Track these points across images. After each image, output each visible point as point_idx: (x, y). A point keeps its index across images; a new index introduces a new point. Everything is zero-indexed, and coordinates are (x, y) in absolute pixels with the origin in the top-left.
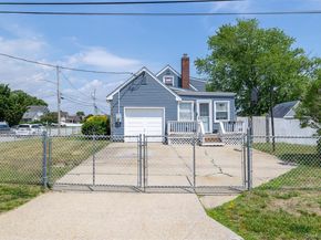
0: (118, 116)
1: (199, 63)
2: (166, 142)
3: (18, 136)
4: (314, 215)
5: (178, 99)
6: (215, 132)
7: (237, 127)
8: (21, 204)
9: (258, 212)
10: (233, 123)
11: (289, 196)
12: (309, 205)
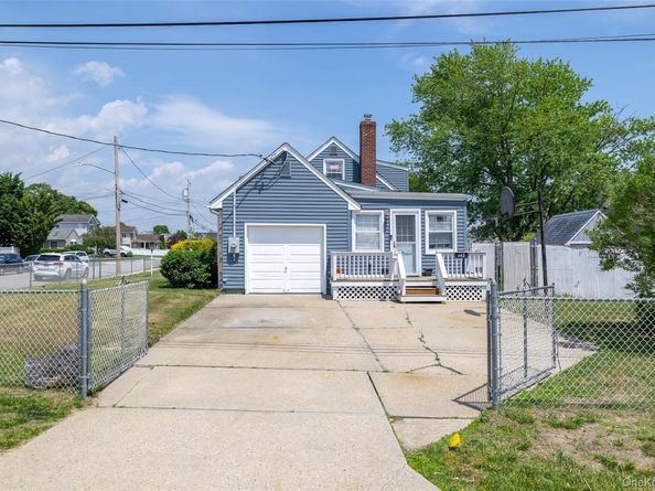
0: (234, 241)
1: (397, 131)
2: (328, 294)
3: (39, 278)
4: (629, 468)
5: (353, 206)
6: (427, 272)
7: (471, 264)
8: (35, 433)
9: (512, 459)
10: (462, 256)
11: (578, 423)
12: (619, 445)
